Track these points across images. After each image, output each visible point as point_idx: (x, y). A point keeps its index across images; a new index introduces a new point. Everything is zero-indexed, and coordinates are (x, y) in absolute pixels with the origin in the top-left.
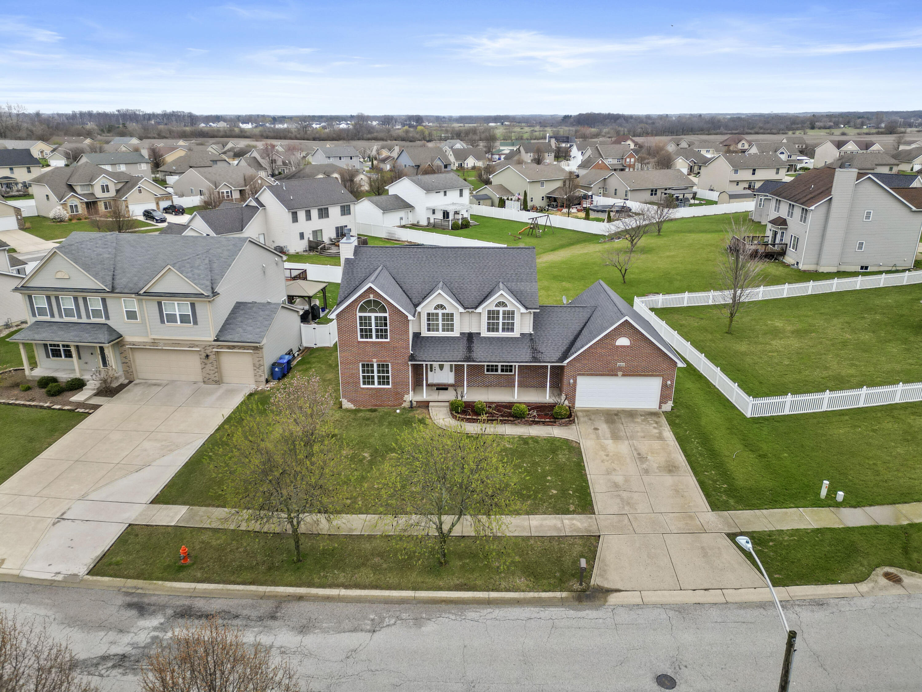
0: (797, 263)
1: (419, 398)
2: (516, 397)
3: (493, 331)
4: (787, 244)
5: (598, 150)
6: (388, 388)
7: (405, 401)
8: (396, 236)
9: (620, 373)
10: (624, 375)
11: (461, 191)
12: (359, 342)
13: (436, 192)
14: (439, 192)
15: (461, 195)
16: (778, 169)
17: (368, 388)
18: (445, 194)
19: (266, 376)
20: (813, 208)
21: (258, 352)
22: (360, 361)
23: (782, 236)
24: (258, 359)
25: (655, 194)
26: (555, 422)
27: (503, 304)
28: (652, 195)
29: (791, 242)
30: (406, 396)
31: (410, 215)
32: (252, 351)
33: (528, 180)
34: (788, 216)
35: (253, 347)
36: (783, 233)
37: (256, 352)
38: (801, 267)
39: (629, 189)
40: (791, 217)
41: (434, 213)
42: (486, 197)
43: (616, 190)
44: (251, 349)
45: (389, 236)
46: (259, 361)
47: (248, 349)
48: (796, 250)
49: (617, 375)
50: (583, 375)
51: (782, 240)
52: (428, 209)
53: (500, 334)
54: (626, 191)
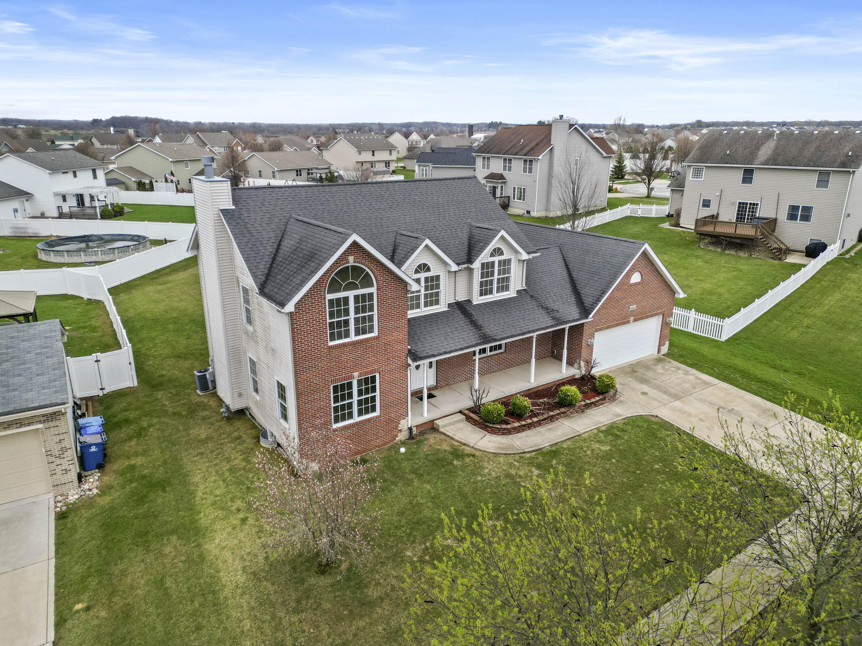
0: (528, 212)
1: (420, 421)
2: (533, 381)
3: (486, 294)
4: (509, 197)
5: (200, 138)
6: (377, 417)
7: (401, 431)
8: (29, 231)
9: (632, 319)
10: (635, 320)
11: (94, 171)
12: (330, 348)
13: (63, 173)
14: (67, 173)
15: (95, 177)
16: (391, 151)
17: (345, 428)
18: (75, 176)
19: (75, 469)
20: (540, 157)
21: (58, 423)
22: (332, 381)
23: (502, 190)
24: (57, 439)
25: (301, 175)
26: (604, 399)
27: (498, 252)
28: (297, 175)
29: (514, 194)
30: (402, 422)
31: (27, 205)
32: (40, 426)
33: (170, 160)
34: (505, 169)
35: (43, 416)
36: (502, 187)
37: (51, 424)
38: (534, 214)
39: (276, 169)
40: (510, 170)
41: (64, 200)
42: (116, 182)
43: (260, 172)
44: (40, 422)
45: (14, 232)
46: (60, 441)
47: (29, 424)
48: (524, 200)
49: (628, 322)
50: (600, 330)
51: (502, 194)
52: (56, 195)
53: (494, 296)
54: (273, 172)
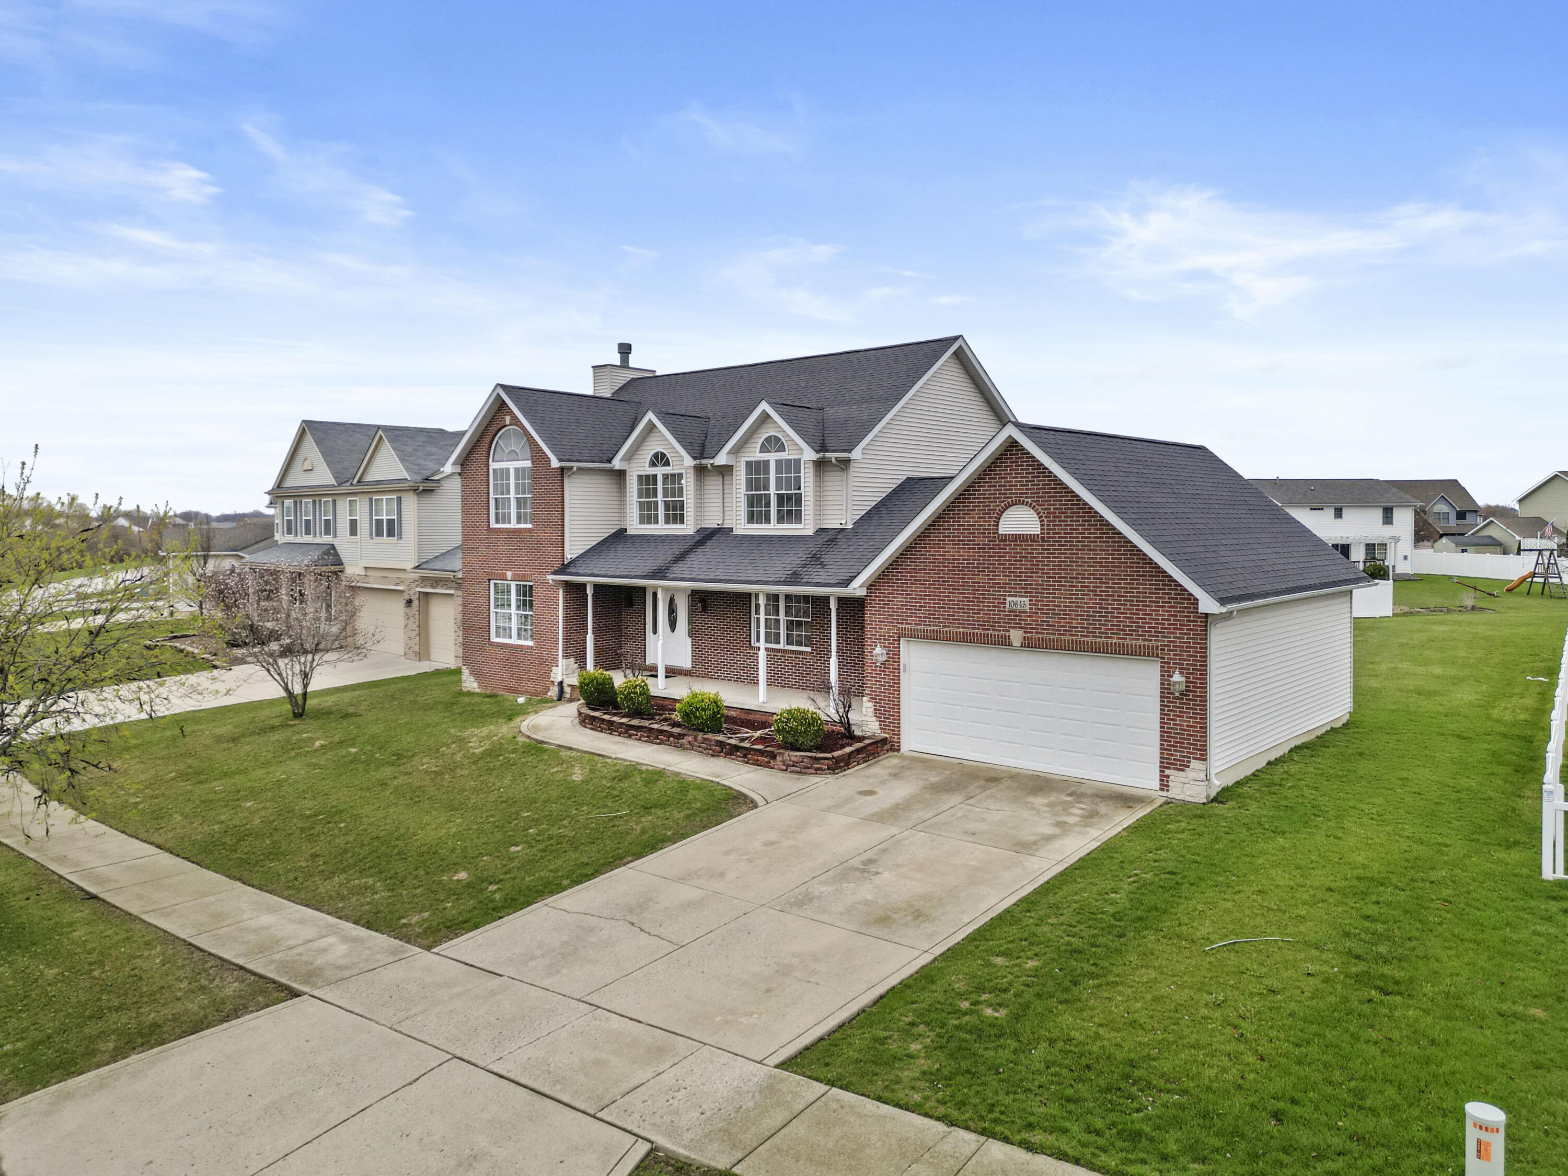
2: (761, 699)
3: (759, 522)
6: (529, 647)
7: (553, 683)
9: (1016, 636)
10: (1029, 645)
11: (1388, 511)
12: (489, 530)
14: (1321, 509)
15: (1388, 520)
17: (499, 645)
18: (1339, 515)
22: (490, 576)
27: (774, 444)
30: (554, 669)
49: (1005, 643)
50: (913, 635)
53: (773, 528)
